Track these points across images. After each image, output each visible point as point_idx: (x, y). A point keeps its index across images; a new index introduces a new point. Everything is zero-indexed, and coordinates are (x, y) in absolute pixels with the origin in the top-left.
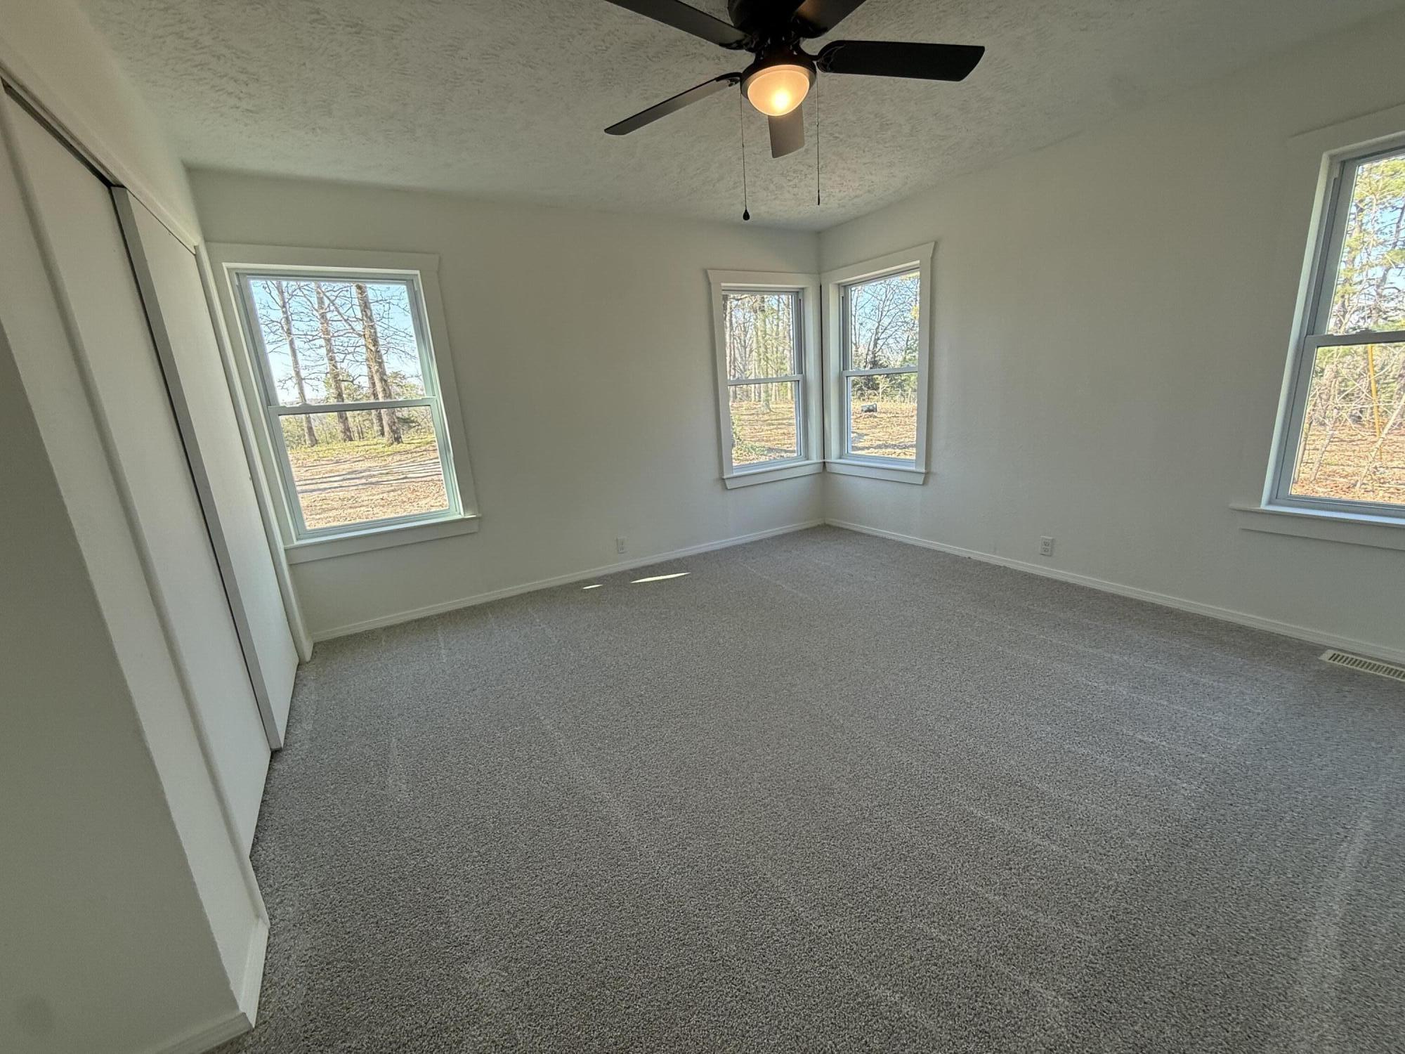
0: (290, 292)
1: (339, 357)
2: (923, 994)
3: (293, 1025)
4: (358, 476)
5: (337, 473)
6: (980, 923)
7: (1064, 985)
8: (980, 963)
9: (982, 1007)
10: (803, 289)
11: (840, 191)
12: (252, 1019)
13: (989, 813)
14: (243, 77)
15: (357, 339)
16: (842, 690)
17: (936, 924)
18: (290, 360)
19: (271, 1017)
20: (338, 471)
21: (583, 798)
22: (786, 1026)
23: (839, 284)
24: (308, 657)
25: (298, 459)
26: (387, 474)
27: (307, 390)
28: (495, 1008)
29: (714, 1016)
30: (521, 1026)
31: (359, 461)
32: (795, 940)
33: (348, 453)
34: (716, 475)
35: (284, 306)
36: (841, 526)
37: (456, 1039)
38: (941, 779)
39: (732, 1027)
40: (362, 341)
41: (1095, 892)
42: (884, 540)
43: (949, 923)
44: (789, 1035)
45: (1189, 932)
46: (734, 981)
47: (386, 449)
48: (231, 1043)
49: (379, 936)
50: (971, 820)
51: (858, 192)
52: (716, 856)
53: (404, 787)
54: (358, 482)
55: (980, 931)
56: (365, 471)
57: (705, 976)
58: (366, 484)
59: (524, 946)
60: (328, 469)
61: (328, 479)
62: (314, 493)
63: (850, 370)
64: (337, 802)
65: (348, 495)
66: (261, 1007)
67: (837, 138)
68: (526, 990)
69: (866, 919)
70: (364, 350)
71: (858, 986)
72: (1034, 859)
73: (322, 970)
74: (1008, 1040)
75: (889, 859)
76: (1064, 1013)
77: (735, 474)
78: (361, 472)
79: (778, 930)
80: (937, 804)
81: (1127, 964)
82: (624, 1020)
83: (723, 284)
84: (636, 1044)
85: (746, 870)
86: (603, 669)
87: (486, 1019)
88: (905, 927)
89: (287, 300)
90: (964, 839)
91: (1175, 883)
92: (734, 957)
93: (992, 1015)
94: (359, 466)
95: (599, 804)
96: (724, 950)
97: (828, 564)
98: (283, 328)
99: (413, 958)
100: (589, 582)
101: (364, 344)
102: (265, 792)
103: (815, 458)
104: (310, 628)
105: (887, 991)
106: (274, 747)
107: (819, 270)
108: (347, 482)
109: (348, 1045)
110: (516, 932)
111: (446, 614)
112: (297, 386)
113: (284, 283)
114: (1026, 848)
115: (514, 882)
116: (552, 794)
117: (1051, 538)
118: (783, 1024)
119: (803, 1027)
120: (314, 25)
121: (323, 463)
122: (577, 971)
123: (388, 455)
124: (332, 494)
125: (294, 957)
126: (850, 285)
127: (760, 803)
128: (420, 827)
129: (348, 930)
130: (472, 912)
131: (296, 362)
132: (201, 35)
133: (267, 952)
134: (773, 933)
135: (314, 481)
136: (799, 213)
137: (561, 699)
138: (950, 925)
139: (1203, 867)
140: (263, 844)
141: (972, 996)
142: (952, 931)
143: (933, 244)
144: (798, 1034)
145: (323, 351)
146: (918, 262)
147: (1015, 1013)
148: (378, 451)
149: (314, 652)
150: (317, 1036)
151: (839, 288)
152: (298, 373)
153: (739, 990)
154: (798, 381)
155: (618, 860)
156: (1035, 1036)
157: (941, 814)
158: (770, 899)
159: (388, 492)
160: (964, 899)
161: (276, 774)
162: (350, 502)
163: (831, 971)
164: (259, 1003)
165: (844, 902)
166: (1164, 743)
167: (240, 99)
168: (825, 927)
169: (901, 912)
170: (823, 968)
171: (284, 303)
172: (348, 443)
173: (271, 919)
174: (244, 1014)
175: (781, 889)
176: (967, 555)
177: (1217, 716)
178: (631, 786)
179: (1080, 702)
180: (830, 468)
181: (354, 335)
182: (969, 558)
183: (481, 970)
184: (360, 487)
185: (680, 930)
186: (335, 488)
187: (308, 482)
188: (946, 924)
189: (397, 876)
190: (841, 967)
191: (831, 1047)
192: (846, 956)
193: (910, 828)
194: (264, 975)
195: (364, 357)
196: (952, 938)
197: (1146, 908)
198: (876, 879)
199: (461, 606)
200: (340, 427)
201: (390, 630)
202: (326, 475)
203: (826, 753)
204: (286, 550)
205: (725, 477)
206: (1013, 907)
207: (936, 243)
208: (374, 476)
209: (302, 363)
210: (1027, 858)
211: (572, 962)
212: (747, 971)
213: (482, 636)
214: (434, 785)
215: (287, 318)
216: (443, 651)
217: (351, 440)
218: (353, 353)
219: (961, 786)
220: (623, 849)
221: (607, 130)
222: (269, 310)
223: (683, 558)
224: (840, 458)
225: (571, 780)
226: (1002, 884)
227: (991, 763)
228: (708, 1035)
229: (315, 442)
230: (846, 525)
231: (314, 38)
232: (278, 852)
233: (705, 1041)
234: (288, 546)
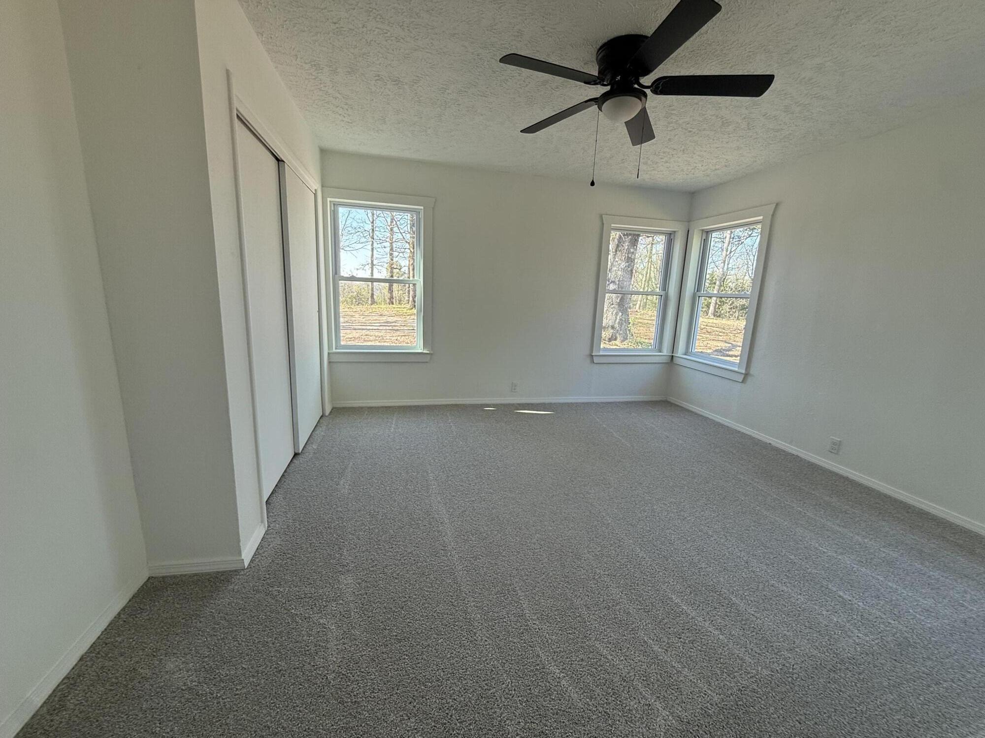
0: (378, 214)
1: (395, 254)
2: (579, 680)
3: (260, 573)
4: (389, 325)
5: (378, 322)
6: (639, 658)
7: (678, 712)
8: (626, 679)
9: (614, 701)
10: (675, 232)
11: (702, 166)
12: (246, 565)
13: (684, 603)
14: (346, 107)
15: (404, 244)
16: (621, 504)
17: (609, 649)
18: (370, 253)
19: (254, 567)
20: (379, 320)
21: (433, 518)
22: (489, 663)
23: (703, 230)
24: (327, 414)
25: (361, 311)
26: (404, 325)
27: (375, 271)
28: (347, 598)
29: (452, 643)
30: (355, 610)
31: (392, 316)
32: (516, 625)
33: (388, 311)
34: (588, 352)
35: (373, 223)
36: (677, 403)
37: (325, 605)
38: (661, 574)
39: (459, 652)
40: (407, 246)
41: (736, 672)
42: (706, 419)
43: (617, 651)
44: (488, 667)
45: (797, 721)
46: (471, 632)
47: (408, 311)
48: (235, 571)
49: (309, 549)
50: (668, 602)
51: (717, 167)
52: (491, 569)
53: (347, 487)
54: (387, 328)
55: (636, 663)
56: (393, 323)
57: (456, 624)
58: (391, 330)
59: (372, 577)
60: (375, 319)
61: (373, 324)
62: (363, 331)
63: (702, 292)
64: (314, 485)
65: (380, 334)
66: (252, 561)
67: (690, 131)
68: (365, 596)
69: (565, 630)
70: (409, 251)
71: (541, 661)
72: (701, 638)
73: (281, 555)
74: (620, 723)
75: (598, 605)
76: (668, 725)
77: (601, 353)
78: (391, 323)
79: (508, 617)
80: (649, 586)
81: (734, 719)
82: (405, 627)
83: (612, 225)
84: (406, 640)
85: (506, 582)
86: (475, 455)
87: (341, 602)
88: (587, 643)
89: (375, 219)
90: (657, 611)
91: (806, 689)
92: (477, 621)
93: (617, 707)
94: (390, 319)
95: (440, 524)
96: (473, 615)
97: (654, 426)
98: (370, 234)
99: (320, 564)
100: (488, 406)
101: (408, 247)
102: (285, 471)
103: (666, 351)
104: (333, 399)
105: (557, 670)
106: (296, 452)
107: (689, 220)
108: (382, 327)
109: (279, 589)
110: (371, 569)
111: (402, 406)
112: (370, 269)
113: (375, 212)
114: (699, 630)
115: (380, 547)
116: (417, 511)
117: (839, 440)
118: (487, 661)
119: (498, 667)
120: (377, 81)
121: (374, 315)
122: (392, 597)
123: (408, 315)
124: (372, 333)
125: (271, 546)
126: (711, 231)
127: (532, 551)
128: (347, 508)
129: (298, 542)
130: (355, 553)
131: (372, 255)
132: (329, 89)
133: (262, 540)
134: (505, 617)
135: (365, 324)
136: (674, 179)
137: (444, 465)
138: (618, 652)
139: (839, 689)
140: (277, 494)
141: (610, 693)
142: (617, 656)
143: (774, 206)
144: (494, 669)
145: (388, 250)
146: (761, 217)
147: (634, 712)
148: (404, 312)
149: (331, 412)
150: (268, 581)
151: (702, 233)
152: (372, 262)
153: (471, 637)
154: (662, 296)
155: (437, 554)
156: (640, 729)
157: (648, 593)
158: (512, 600)
159: (402, 336)
160: (636, 642)
161: (293, 465)
162: (380, 339)
163: (529, 648)
164: (251, 560)
165: (556, 617)
166: (861, 604)
167: (344, 117)
168: (538, 625)
169: (590, 635)
170: (525, 645)
171: (373, 220)
172: (391, 305)
173: (268, 527)
174: (243, 560)
175: (521, 598)
176: (768, 442)
177: (926, 600)
178: (461, 520)
179: (803, 558)
180: (676, 361)
181: (404, 242)
182: (770, 444)
183: (348, 581)
184: (388, 331)
185: (454, 597)
186: (375, 329)
187: (363, 324)
188: (616, 651)
189: (328, 526)
190: (536, 648)
191: (509, 683)
192: (542, 644)
193: (622, 593)
194: (257, 549)
195: (408, 255)
196: (615, 660)
197: (771, 695)
198: (583, 612)
199: (412, 404)
200: (388, 295)
201: (371, 409)
202: (373, 322)
203: (589, 536)
204: (329, 353)
205: (593, 354)
206: (669, 659)
207: (777, 205)
208: (397, 326)
209: (375, 256)
210: (696, 636)
211: (392, 592)
212: (481, 630)
213: (416, 422)
214: (361, 490)
215: (373, 230)
216: (393, 426)
217: (393, 304)
218: (403, 252)
219: (673, 582)
220: (442, 549)
221: (521, 131)
222: (365, 224)
223: (554, 403)
224: (685, 354)
225: (431, 507)
226: (668, 643)
227: (704, 575)
228: (445, 651)
229: (373, 302)
230: (681, 403)
231: (377, 88)
232: (282, 499)
233: (442, 653)
234: (331, 351)
